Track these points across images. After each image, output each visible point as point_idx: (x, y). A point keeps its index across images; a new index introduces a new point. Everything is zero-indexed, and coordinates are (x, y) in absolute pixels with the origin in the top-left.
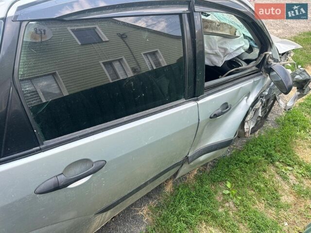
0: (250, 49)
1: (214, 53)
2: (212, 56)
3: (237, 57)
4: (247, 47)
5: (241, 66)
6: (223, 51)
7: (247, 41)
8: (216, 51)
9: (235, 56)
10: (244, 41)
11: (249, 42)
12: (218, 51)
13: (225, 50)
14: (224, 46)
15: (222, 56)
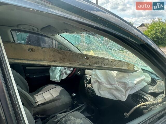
0: (153, 82)
1: (114, 88)
2: (113, 90)
3: (141, 90)
4: (149, 79)
5: (147, 101)
6: (123, 85)
7: (147, 75)
8: (115, 85)
9: (138, 89)
10: (145, 75)
11: (150, 75)
12: (117, 85)
13: (125, 84)
14: (123, 80)
15: (124, 90)
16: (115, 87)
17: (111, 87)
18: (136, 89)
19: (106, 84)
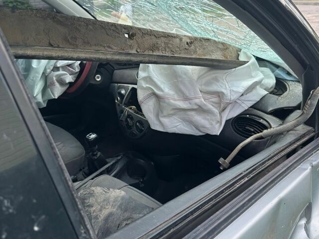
0: (280, 87)
1: (196, 107)
2: (193, 113)
3: (253, 107)
4: (272, 82)
5: (266, 128)
6: (215, 100)
7: (267, 70)
8: (197, 101)
9: (246, 106)
10: (262, 72)
11: (273, 72)
12: (201, 100)
13: (220, 95)
14: (215, 88)
15: (216, 111)
16: (196, 104)
17: (189, 105)
18: (244, 105)
19: (175, 100)
